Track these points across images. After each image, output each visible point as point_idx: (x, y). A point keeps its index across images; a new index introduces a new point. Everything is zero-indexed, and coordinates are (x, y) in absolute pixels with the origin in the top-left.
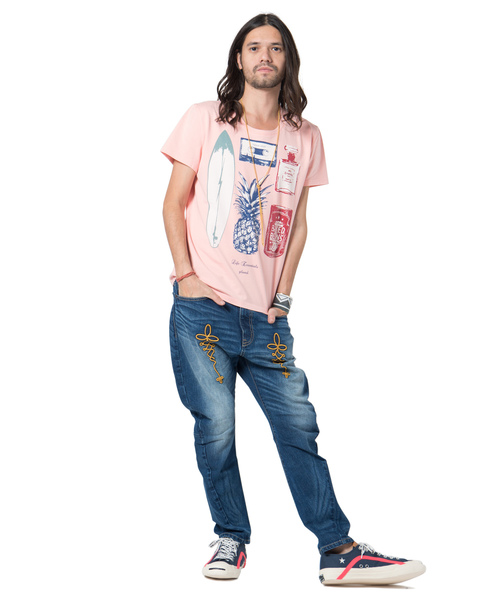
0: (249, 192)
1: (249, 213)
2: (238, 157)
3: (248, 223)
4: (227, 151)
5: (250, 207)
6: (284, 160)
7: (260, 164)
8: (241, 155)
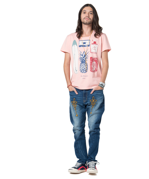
0: (83, 55)
1: (83, 61)
2: (78, 46)
3: (83, 64)
4: (75, 45)
5: (83, 59)
6: (92, 44)
7: (85, 46)
8: (79, 45)
